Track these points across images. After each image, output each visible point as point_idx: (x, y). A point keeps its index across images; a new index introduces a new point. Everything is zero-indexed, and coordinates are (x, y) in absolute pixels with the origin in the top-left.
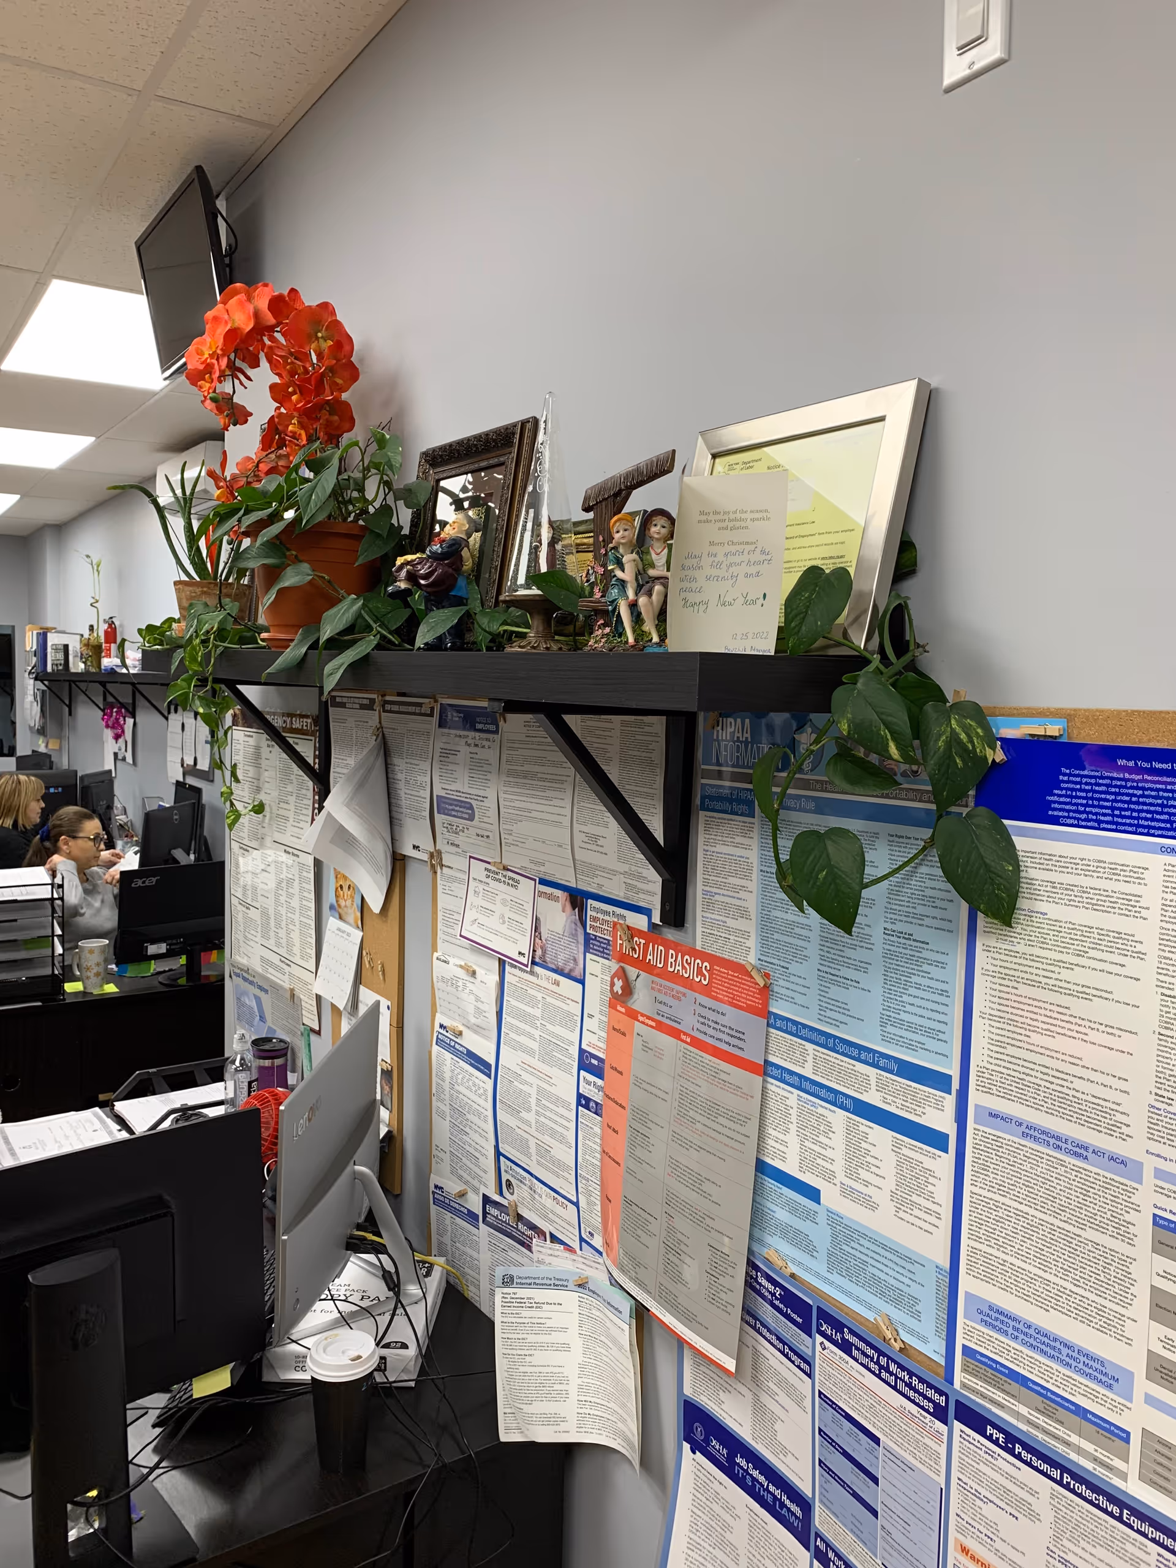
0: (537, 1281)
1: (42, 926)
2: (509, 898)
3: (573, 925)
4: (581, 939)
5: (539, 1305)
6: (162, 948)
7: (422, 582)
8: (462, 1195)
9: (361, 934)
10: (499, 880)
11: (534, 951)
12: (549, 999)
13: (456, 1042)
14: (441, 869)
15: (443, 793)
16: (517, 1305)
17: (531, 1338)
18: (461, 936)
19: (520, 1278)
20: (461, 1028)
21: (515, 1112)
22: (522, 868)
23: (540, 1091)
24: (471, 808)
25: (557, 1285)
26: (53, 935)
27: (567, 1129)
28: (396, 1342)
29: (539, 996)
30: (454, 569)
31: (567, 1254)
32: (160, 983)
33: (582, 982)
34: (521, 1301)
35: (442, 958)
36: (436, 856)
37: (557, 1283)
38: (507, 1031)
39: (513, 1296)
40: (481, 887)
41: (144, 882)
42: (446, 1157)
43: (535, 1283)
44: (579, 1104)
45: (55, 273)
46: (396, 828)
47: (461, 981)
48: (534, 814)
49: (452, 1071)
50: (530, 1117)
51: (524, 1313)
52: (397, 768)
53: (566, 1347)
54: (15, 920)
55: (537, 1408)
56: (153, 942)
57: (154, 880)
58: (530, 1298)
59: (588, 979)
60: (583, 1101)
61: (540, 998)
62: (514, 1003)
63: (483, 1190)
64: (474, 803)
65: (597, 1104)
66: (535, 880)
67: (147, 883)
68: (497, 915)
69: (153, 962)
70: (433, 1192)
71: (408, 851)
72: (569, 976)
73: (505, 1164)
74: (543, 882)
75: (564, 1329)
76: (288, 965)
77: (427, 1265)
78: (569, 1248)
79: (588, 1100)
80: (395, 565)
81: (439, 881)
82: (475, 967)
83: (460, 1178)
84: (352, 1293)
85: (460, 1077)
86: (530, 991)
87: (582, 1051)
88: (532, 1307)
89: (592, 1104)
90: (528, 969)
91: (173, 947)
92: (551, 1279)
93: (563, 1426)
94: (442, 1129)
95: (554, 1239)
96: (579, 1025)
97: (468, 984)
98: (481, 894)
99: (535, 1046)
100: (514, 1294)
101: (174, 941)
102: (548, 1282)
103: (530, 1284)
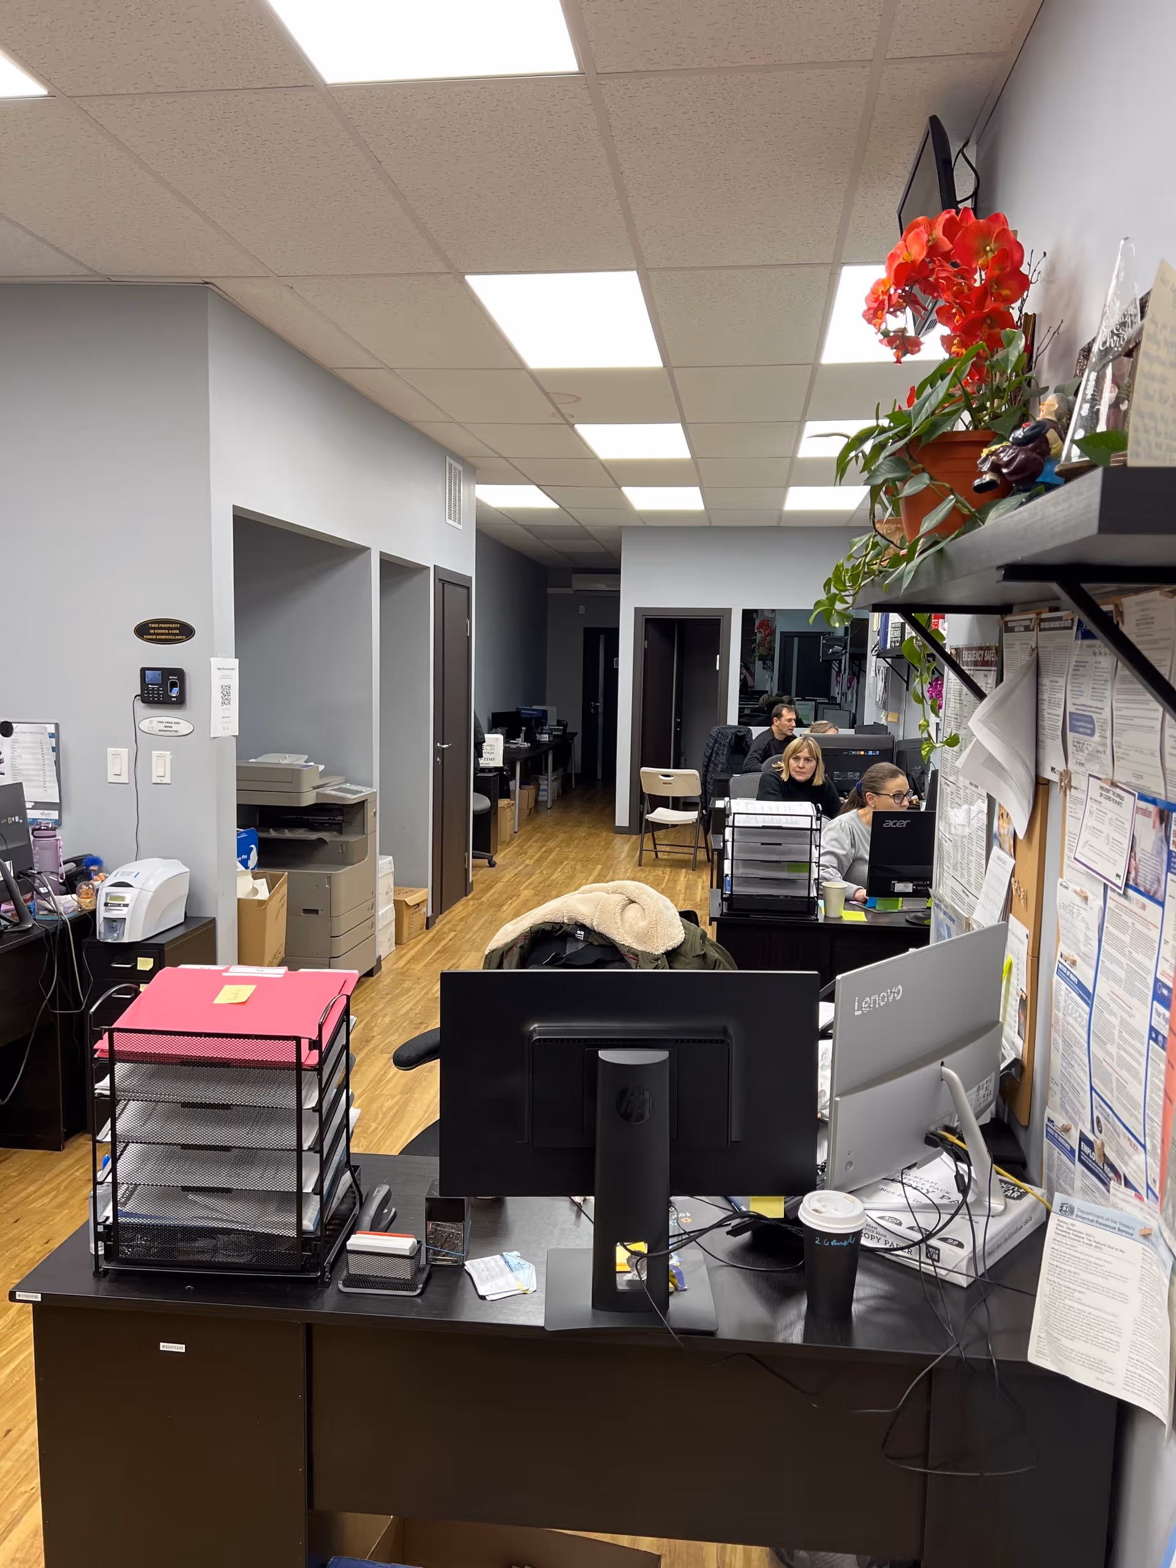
0: (1100, 1220)
1: (802, 853)
2: (1115, 817)
3: (1160, 842)
4: (1165, 856)
5: (1099, 1246)
6: (909, 887)
7: (1005, 471)
8: (1066, 1130)
9: (1014, 862)
10: (1109, 798)
11: (1129, 872)
12: (1138, 926)
13: (1071, 972)
14: (1070, 790)
15: (1074, 711)
16: (1073, 1237)
17: (1084, 1275)
18: (1075, 859)
19: (1081, 1211)
20: (1076, 958)
21: (1102, 1043)
22: (1126, 784)
23: (1123, 1022)
24: (1092, 722)
25: (1122, 1231)
26: (810, 862)
27: (1139, 1063)
28: (954, 1240)
29: (1130, 921)
30: (1039, 454)
31: (1136, 1201)
32: (907, 921)
33: (1162, 904)
34: (1078, 1236)
35: (1064, 884)
36: (1066, 775)
37: (1122, 1228)
38: (1104, 959)
39: (1071, 1227)
40: (1095, 806)
41: (895, 824)
42: (1057, 1089)
43: (1097, 1222)
44: (1150, 1037)
45: (843, 261)
46: (1041, 751)
47: (1076, 907)
48: (1136, 721)
49: (1066, 1001)
50: (1113, 1050)
51: (1080, 1249)
52: (1044, 687)
53: (1123, 1298)
54: (780, 844)
55: (1078, 1346)
56: (900, 880)
57: (905, 823)
58: (1090, 1236)
59: (1168, 900)
60: (1154, 1034)
61: (1130, 924)
62: (1111, 929)
63: (1081, 1127)
64: (1094, 716)
65: (1164, 1037)
66: (1134, 795)
67: (897, 826)
68: (1104, 835)
69: (901, 899)
70: (1047, 1125)
71: (1048, 775)
72: (1152, 898)
73: (1097, 1102)
74: (1142, 798)
75: (1125, 1279)
76: (967, 895)
77: (1021, 1191)
78: (1139, 1196)
79: (1157, 1033)
80: (981, 457)
81: (1068, 805)
82: (1089, 894)
83: (1067, 1112)
84: (936, 1190)
85: (1071, 1007)
86: (1124, 917)
87: (1157, 980)
88: (1091, 1245)
89: (1160, 1038)
90: (1121, 892)
91: (919, 888)
92: (1116, 1223)
93: (1107, 1376)
94: (1057, 1061)
95: (1127, 1184)
96: (1156, 952)
97: (1082, 911)
98: (1094, 815)
99: (1122, 974)
100: (1073, 1225)
101: (921, 883)
102: (1113, 1225)
103: (1092, 1221)
